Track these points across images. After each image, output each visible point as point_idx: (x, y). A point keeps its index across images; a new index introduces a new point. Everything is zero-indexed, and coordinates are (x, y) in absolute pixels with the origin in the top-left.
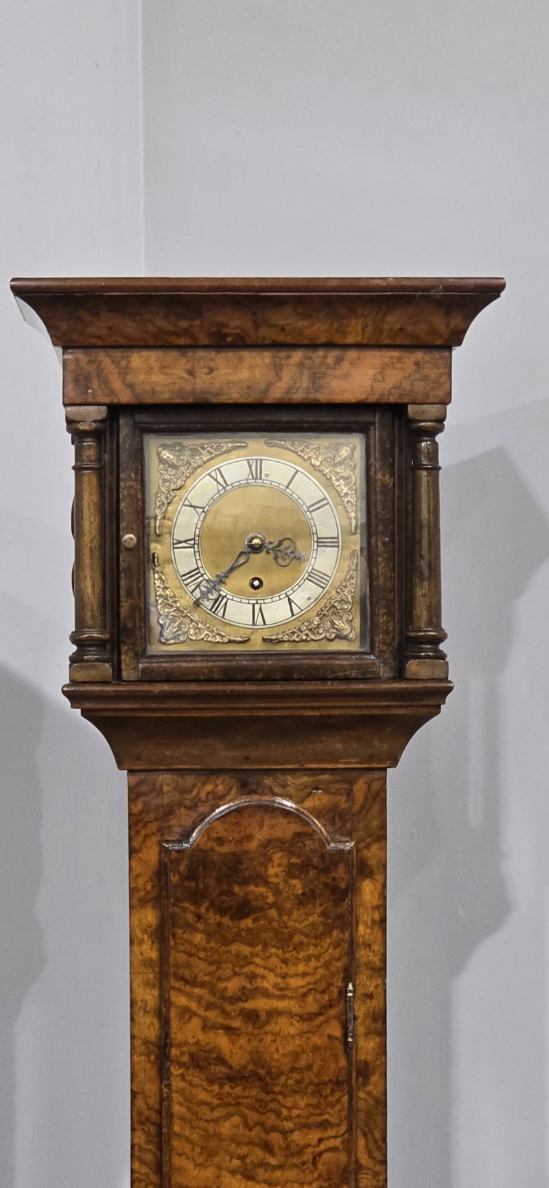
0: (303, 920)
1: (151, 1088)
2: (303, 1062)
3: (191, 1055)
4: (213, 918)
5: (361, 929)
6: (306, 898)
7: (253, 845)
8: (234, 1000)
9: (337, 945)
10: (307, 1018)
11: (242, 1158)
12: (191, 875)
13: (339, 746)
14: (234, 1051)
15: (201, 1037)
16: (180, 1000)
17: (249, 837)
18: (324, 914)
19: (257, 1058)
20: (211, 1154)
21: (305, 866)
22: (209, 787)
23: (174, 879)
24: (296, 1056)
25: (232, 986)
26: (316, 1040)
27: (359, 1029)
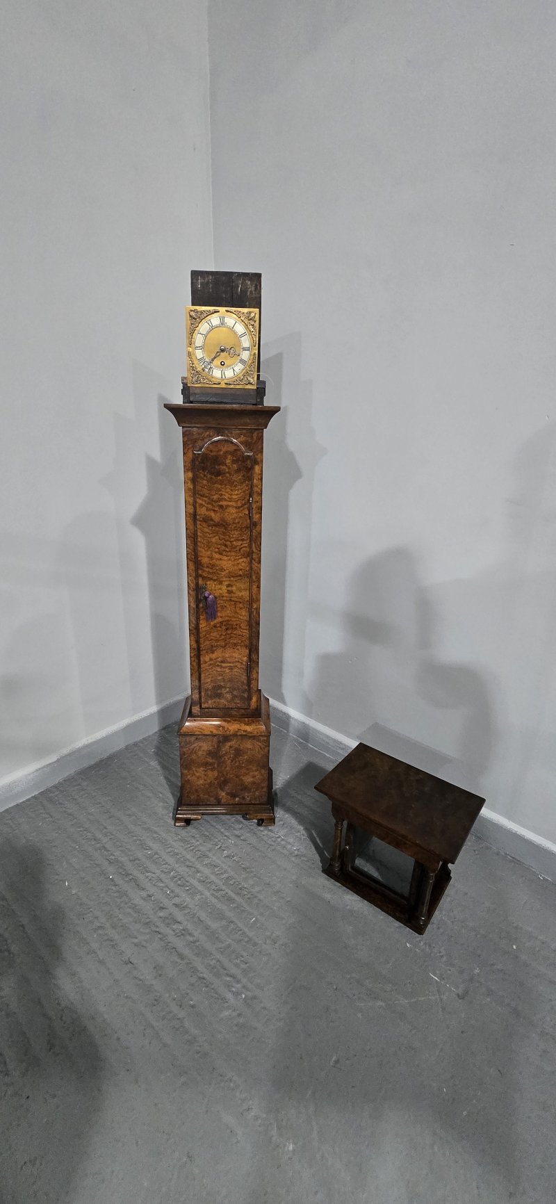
0: (237, 477)
1: (192, 527)
2: (237, 521)
3: (203, 518)
4: (209, 476)
5: (255, 480)
6: (238, 471)
7: (222, 453)
8: (216, 502)
9: (247, 486)
10: (238, 508)
11: (219, 549)
12: (202, 462)
13: (249, 421)
14: (216, 517)
15: (206, 513)
16: (200, 501)
17: (221, 450)
18: (244, 476)
19: (222, 519)
20: (209, 547)
21: (238, 460)
22: (208, 433)
23: (196, 463)
24: (234, 519)
25: (215, 497)
26: (241, 515)
27: (254, 512)
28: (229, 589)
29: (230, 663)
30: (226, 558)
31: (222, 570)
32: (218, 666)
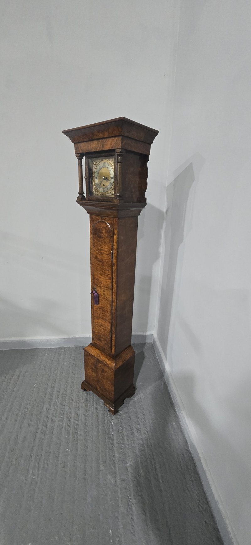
0: (107, 240)
1: (92, 260)
3: (95, 257)
4: (97, 238)
5: (114, 243)
6: (107, 237)
7: (102, 227)
8: (99, 250)
9: (111, 245)
11: (100, 272)
14: (99, 257)
15: (96, 255)
18: (109, 240)
19: (102, 259)
20: (97, 271)
21: (107, 232)
22: (98, 218)
23: (94, 231)
24: (106, 260)
25: (99, 248)
26: (108, 258)
27: (114, 258)
28: (104, 292)
29: (104, 327)
30: (103, 278)
31: (101, 282)
32: (100, 326)
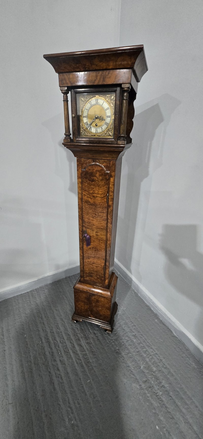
0: (102, 183)
1: (81, 204)
2: (101, 204)
3: (85, 201)
4: (88, 182)
5: (110, 185)
6: (102, 180)
7: (94, 171)
8: (91, 194)
9: (106, 188)
10: (102, 198)
11: (92, 215)
12: (85, 175)
13: (108, 155)
14: (91, 201)
15: (87, 199)
16: (84, 193)
17: (94, 169)
18: (104, 183)
19: (94, 202)
20: (88, 214)
21: (102, 175)
23: (83, 175)
24: (100, 203)
25: (91, 192)
26: (103, 201)
27: (110, 200)
28: (97, 234)
29: (96, 264)
30: (95, 220)
31: (94, 225)
32: (91, 264)
